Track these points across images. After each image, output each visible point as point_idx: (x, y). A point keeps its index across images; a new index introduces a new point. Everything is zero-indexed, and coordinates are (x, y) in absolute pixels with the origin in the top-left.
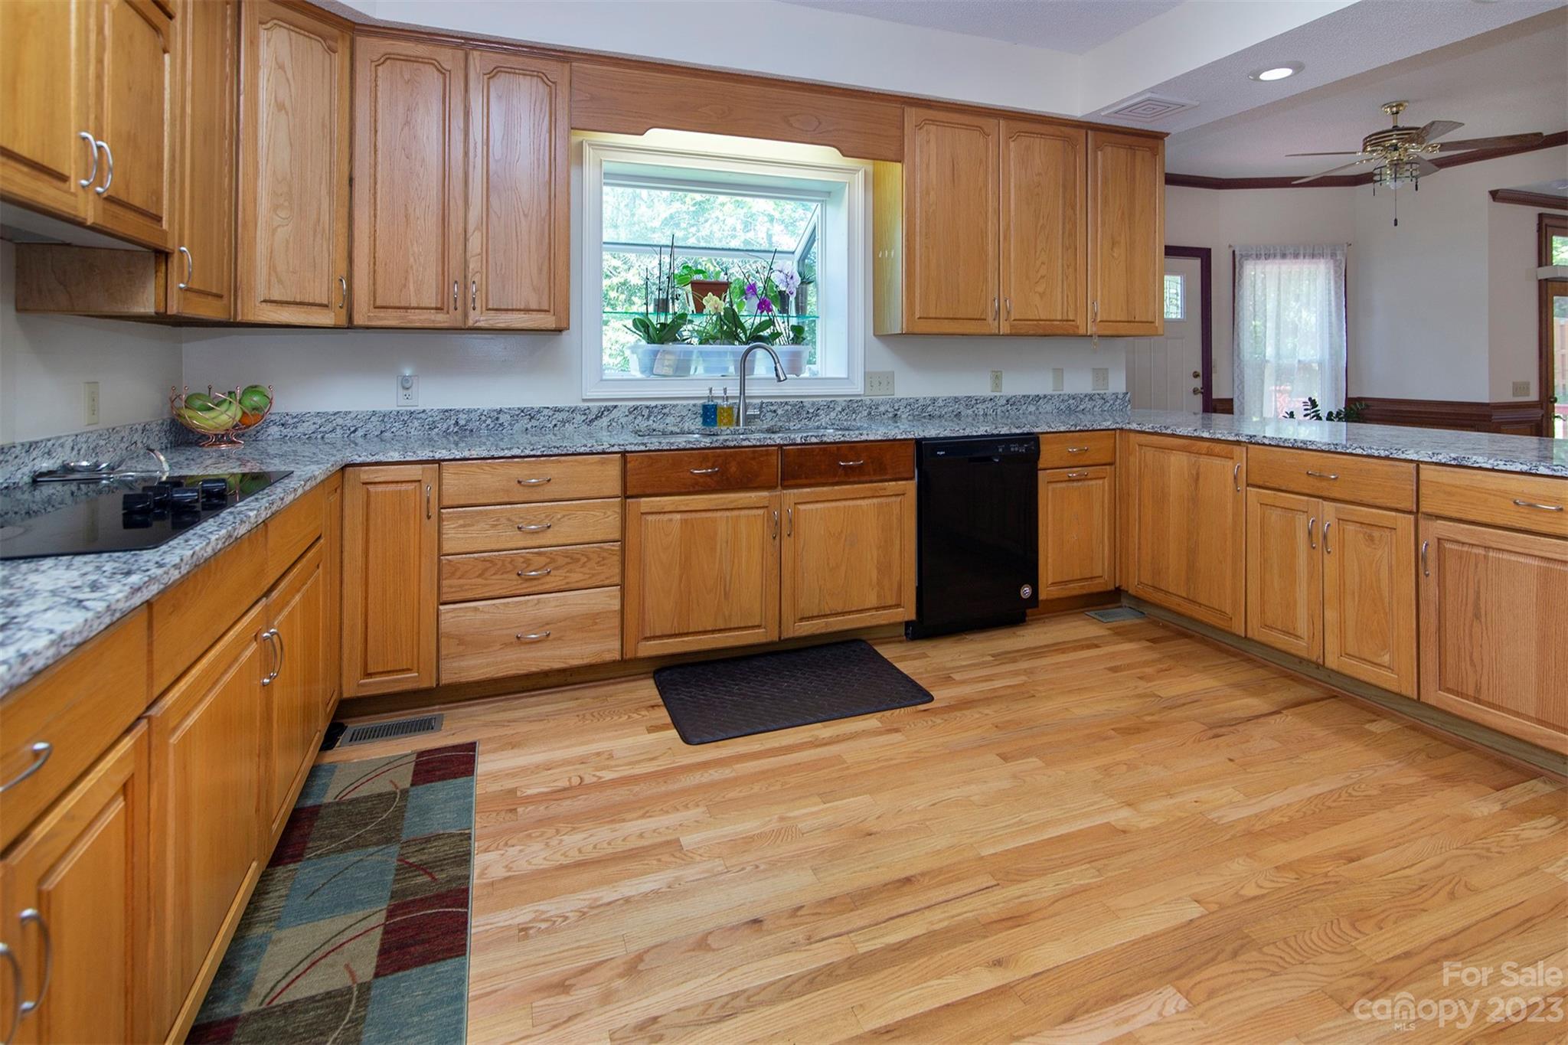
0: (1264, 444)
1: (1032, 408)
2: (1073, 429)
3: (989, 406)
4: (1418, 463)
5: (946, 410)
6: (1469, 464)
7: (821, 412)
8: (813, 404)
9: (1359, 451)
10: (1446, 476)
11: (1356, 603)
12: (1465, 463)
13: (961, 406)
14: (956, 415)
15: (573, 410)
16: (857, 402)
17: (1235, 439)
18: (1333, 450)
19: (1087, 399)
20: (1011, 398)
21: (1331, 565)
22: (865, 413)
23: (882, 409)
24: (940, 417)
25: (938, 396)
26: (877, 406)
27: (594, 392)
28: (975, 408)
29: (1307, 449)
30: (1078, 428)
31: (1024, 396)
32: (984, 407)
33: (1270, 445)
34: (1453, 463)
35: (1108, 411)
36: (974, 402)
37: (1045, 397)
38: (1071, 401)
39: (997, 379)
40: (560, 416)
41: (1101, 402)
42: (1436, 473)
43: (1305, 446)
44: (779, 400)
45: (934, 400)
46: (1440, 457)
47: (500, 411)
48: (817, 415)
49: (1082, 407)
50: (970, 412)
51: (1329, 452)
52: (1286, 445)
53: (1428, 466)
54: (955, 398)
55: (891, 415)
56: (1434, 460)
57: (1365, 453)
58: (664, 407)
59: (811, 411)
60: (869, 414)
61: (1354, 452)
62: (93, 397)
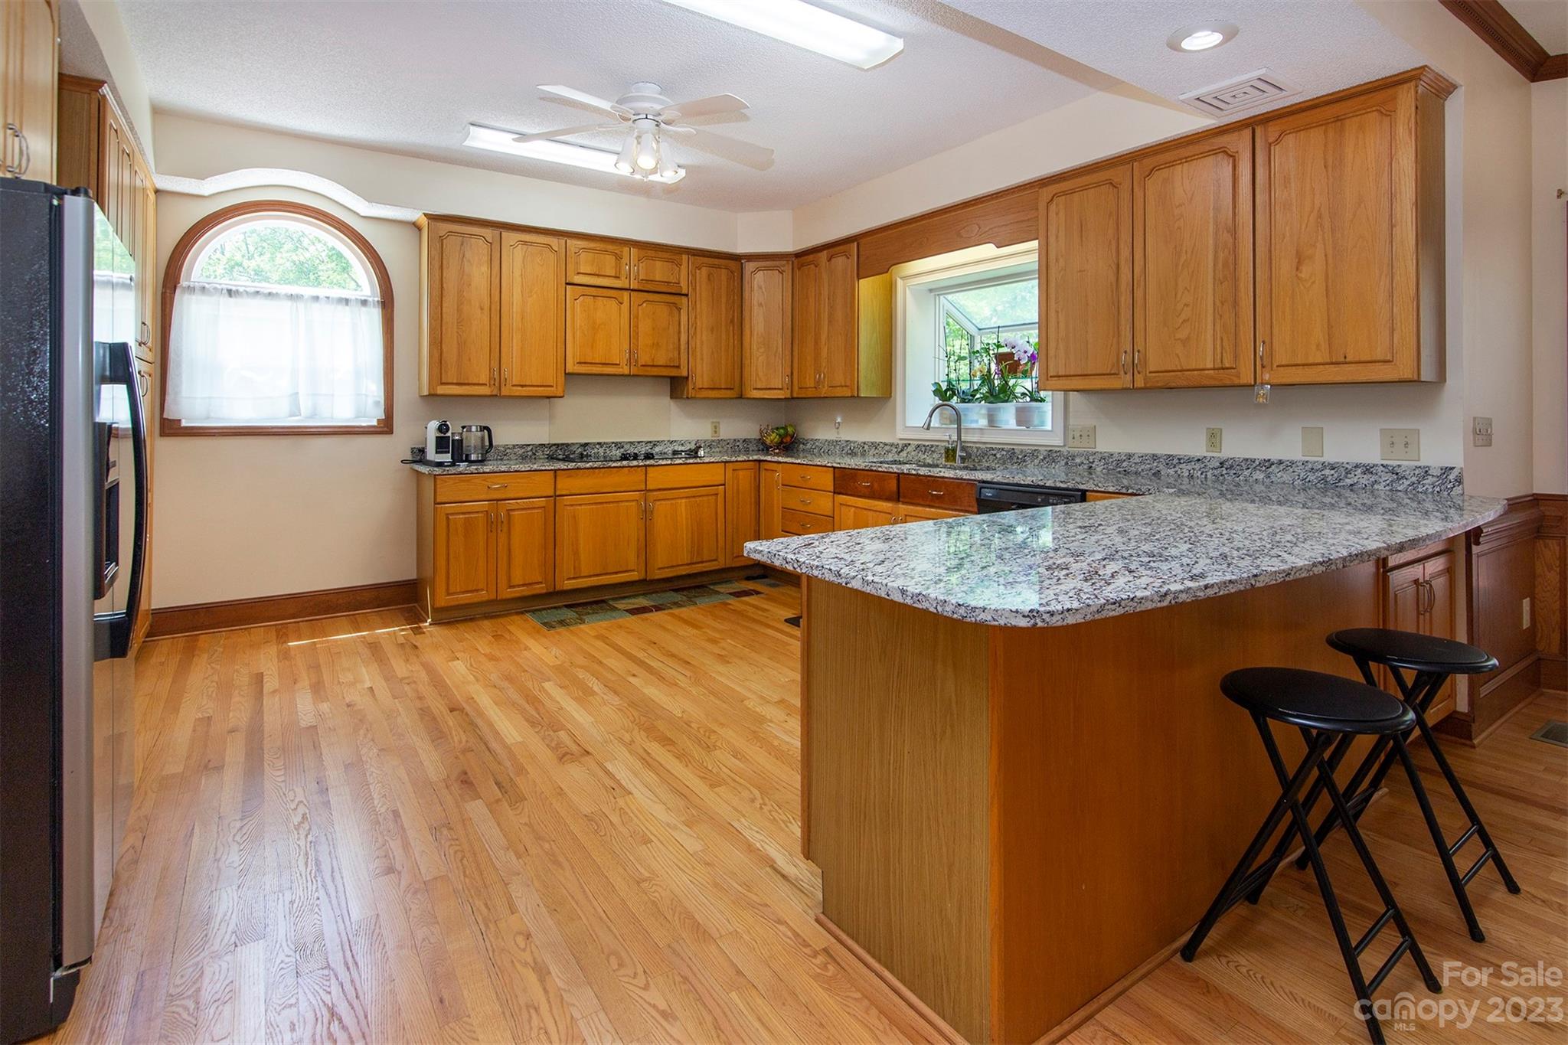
1: (1259, 475)
2: (1124, 491)
3: (1197, 467)
5: (1143, 467)
7: (1027, 459)
8: (1022, 451)
13: (1160, 465)
14: (1154, 474)
15: (892, 445)
16: (1056, 452)
19: (1359, 471)
20: (1227, 460)
22: (1063, 463)
23: (1078, 460)
24: (1136, 473)
25: (1133, 452)
26: (1073, 457)
27: (900, 435)
28: (1176, 469)
30: (1130, 491)
31: (1247, 460)
32: (1189, 467)
35: (1406, 492)
36: (1176, 461)
37: (1280, 462)
38: (1327, 472)
39: (1214, 438)
40: (887, 448)
41: (1390, 477)
44: (998, 446)
45: (1129, 456)
47: (865, 443)
48: (1024, 461)
49: (1349, 482)
50: (1171, 472)
54: (1154, 455)
55: (1086, 467)
58: (932, 446)
59: (1020, 457)
60: (1067, 463)
62: (716, 427)
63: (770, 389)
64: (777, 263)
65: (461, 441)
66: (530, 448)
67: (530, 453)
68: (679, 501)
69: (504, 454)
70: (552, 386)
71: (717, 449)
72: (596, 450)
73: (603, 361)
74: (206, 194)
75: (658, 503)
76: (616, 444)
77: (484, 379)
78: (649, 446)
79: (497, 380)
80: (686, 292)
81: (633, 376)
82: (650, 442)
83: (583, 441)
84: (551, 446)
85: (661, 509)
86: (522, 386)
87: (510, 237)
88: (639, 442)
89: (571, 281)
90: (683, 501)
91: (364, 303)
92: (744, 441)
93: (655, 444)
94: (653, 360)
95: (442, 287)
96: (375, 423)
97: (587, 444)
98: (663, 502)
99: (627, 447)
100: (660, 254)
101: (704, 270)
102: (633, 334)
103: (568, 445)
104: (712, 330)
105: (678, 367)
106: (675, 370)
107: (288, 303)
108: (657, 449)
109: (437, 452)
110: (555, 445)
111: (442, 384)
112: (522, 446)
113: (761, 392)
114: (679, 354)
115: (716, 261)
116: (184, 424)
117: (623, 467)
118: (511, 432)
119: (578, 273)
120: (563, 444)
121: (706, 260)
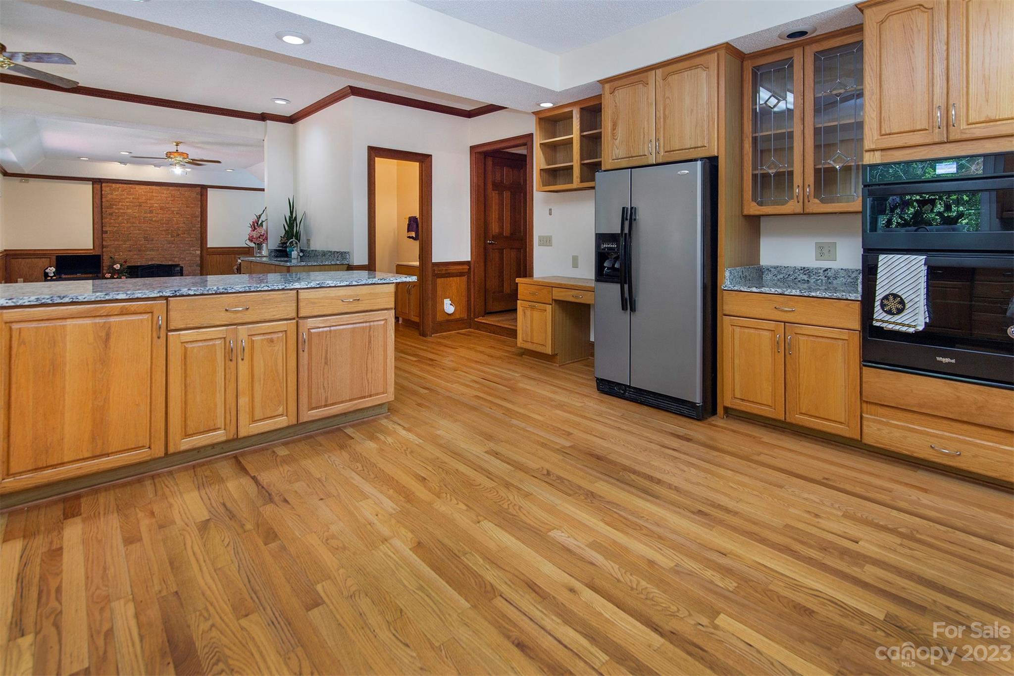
0: (189, 295)
4: (297, 290)
6: (325, 286)
9: (266, 288)
10: (312, 294)
11: (262, 385)
12: (323, 285)
17: (158, 295)
18: (248, 290)
21: (243, 367)
29: (228, 293)
33: (195, 295)
34: (318, 286)
42: (307, 294)
43: (226, 291)
46: (312, 284)
51: (245, 292)
52: (210, 292)
53: (303, 291)
56: (309, 286)
57: (269, 289)
61: (262, 289)
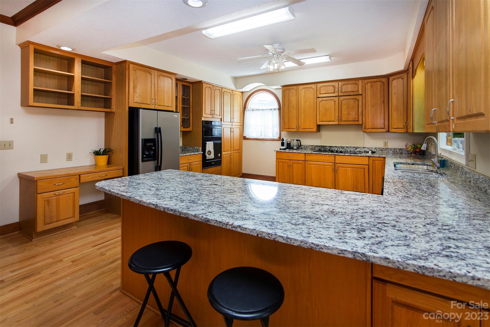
62: (386, 143)
63: (398, 128)
64: (401, 75)
65: (290, 143)
66: (313, 147)
67: (313, 148)
68: (348, 168)
69: (306, 148)
70: (313, 129)
71: (385, 152)
72: (334, 149)
73: (329, 120)
74: (248, 90)
75: (339, 168)
76: (341, 147)
77: (294, 127)
78: (354, 148)
79: (298, 127)
80: (361, 94)
81: (340, 124)
82: (355, 147)
83: (330, 145)
84: (320, 146)
85: (341, 171)
86: (304, 129)
87: (301, 87)
88: (350, 147)
89: (318, 97)
90: (350, 168)
91: (275, 109)
92: (400, 149)
93: (357, 148)
94: (347, 119)
95: (284, 104)
96: (277, 138)
97: (331, 147)
98: (341, 168)
99: (345, 148)
100: (350, 82)
101: (369, 85)
102: (340, 110)
103: (325, 146)
104: (373, 106)
105: (358, 121)
106: (357, 122)
107: (261, 111)
108: (358, 150)
109: (281, 146)
110: (321, 146)
111: (285, 128)
112: (311, 146)
113: (396, 129)
114: (358, 116)
115: (375, 80)
116: (247, 137)
117: (326, 154)
118: (306, 142)
119: (321, 94)
120: (323, 146)
121: (369, 80)
